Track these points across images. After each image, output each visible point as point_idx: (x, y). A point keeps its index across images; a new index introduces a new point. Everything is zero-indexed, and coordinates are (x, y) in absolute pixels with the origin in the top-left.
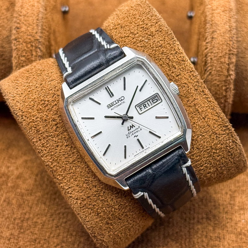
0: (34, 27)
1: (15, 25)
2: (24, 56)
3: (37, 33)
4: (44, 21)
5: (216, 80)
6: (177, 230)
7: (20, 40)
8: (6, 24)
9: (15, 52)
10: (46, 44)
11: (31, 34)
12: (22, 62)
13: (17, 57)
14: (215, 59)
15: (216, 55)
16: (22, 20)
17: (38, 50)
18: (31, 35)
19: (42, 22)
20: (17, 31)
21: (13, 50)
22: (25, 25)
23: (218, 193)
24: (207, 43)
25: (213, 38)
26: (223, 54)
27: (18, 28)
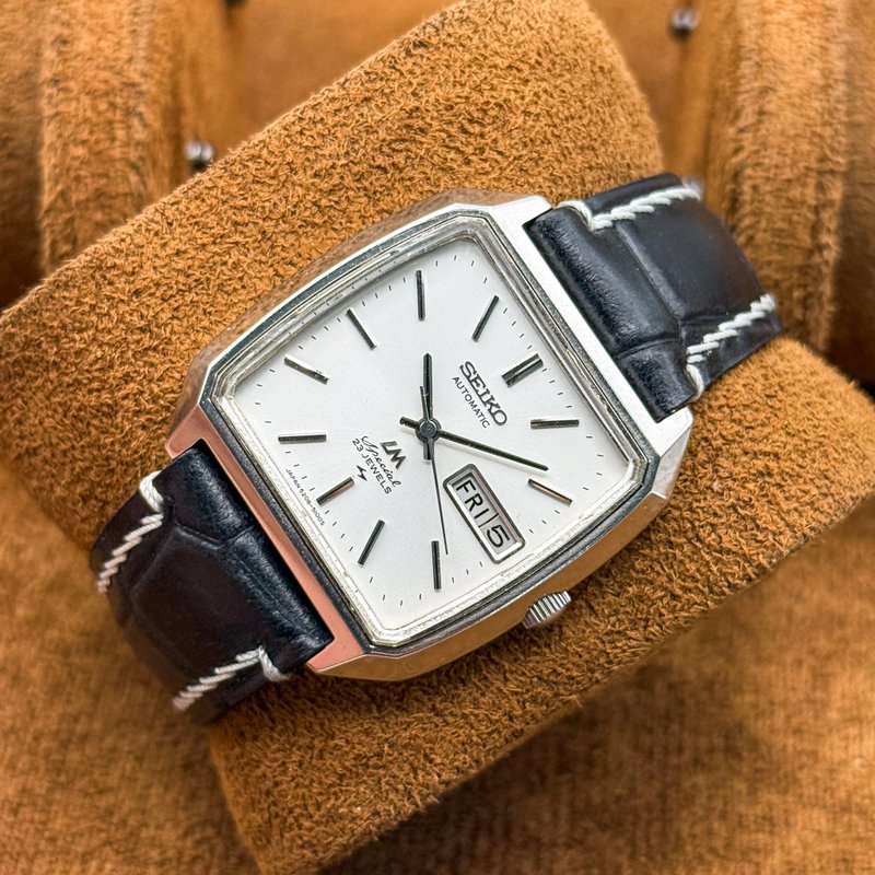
0: (122, 38)
1: (53, 31)
2: (84, 142)
3: (134, 61)
4: (159, 18)
5: (769, 263)
6: (619, 791)
7: (72, 84)
8: (21, 28)
9: (52, 126)
10: (163, 101)
11: (112, 64)
12: (77, 164)
13: (58, 144)
14: (768, 188)
15: (771, 174)
16: (81, 11)
17: (135, 122)
18: (111, 68)
19: (152, 21)
20: (60, 53)
21: (46, 121)
22: (91, 31)
23: (769, 660)
24: (742, 131)
25: (761, 113)
26: (795, 171)
27: (65, 42)
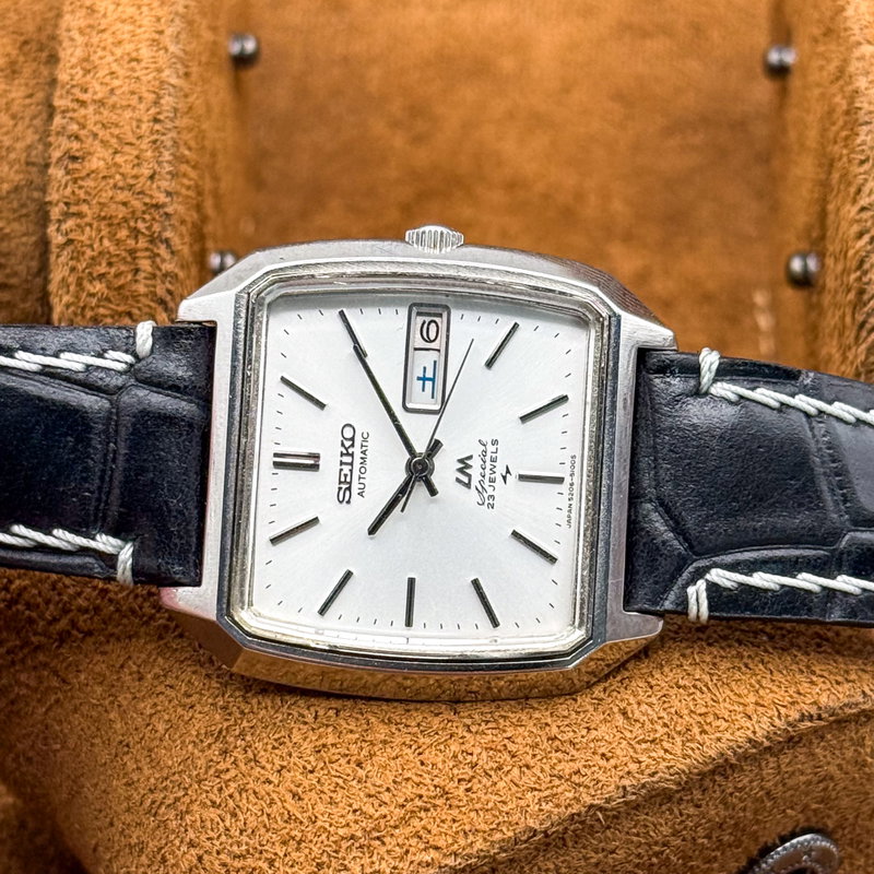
0: (142, 150)
1: (60, 146)
2: (101, 276)
3: (157, 177)
7: (84, 208)
9: (63, 258)
10: (189, 220)
11: (132, 182)
12: (94, 301)
13: (71, 280)
17: (162, 250)
18: (131, 187)
19: (176, 128)
20: (68, 171)
21: (54, 250)
22: (104, 143)
27: (74, 159)
